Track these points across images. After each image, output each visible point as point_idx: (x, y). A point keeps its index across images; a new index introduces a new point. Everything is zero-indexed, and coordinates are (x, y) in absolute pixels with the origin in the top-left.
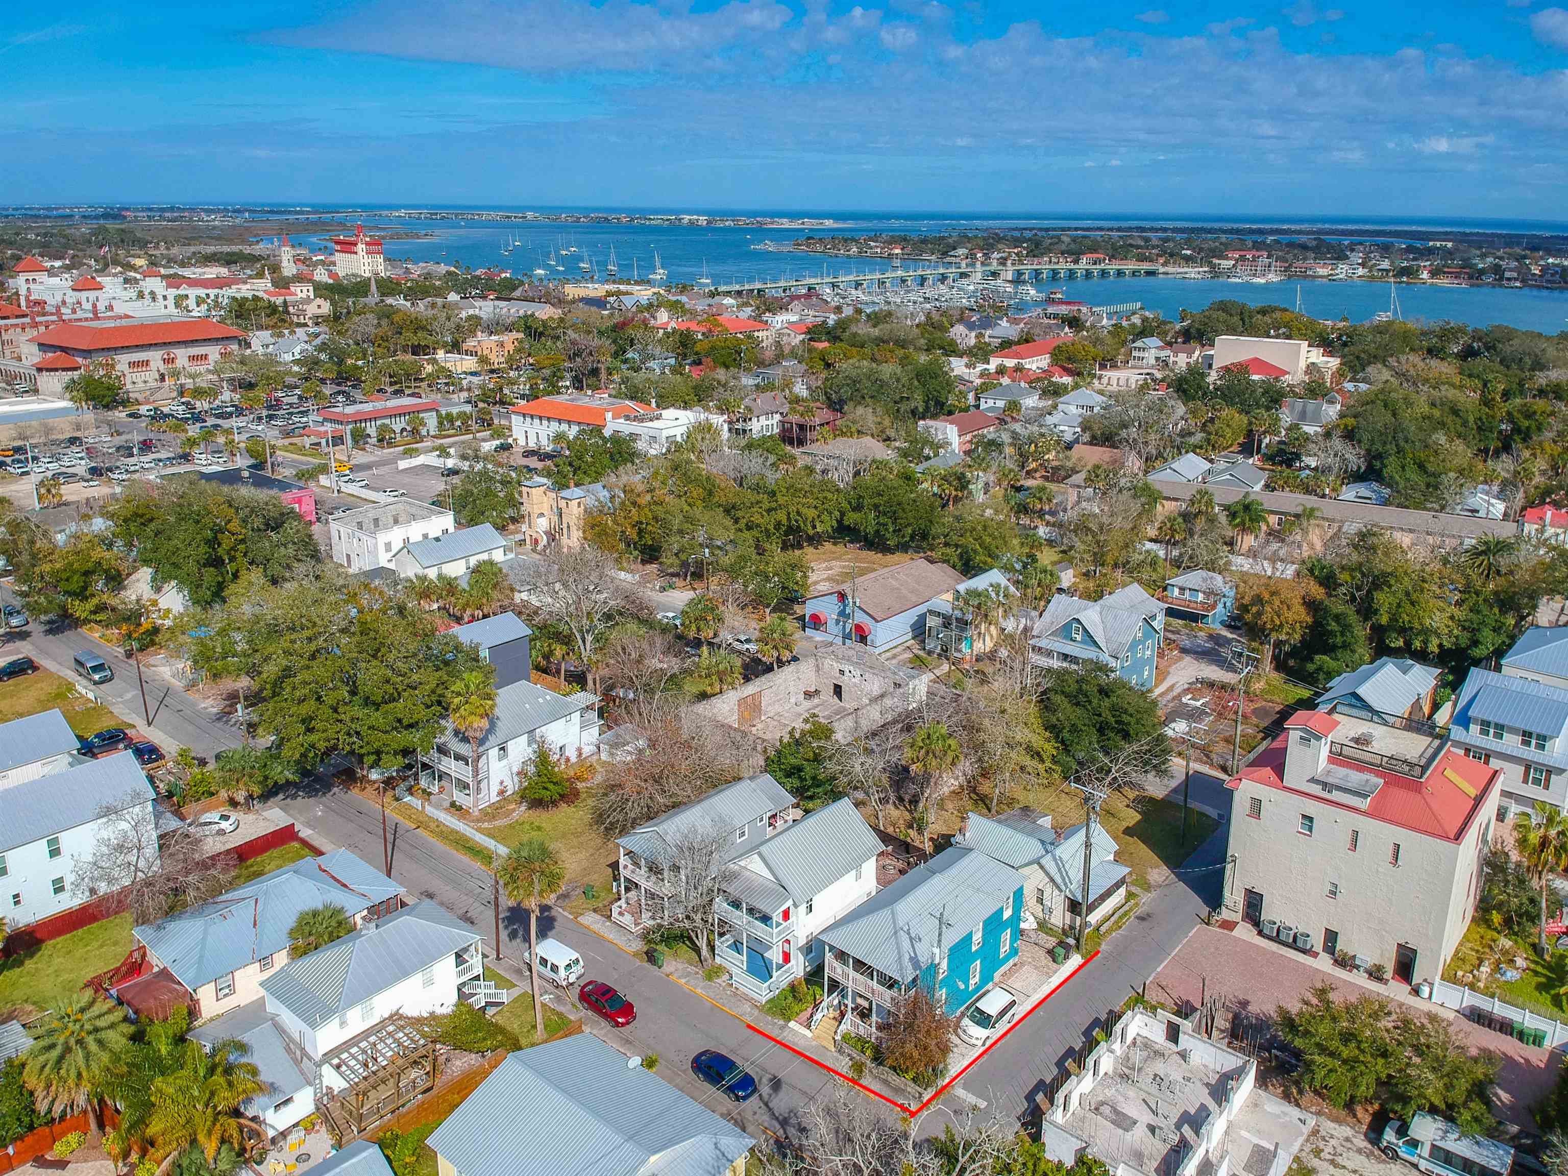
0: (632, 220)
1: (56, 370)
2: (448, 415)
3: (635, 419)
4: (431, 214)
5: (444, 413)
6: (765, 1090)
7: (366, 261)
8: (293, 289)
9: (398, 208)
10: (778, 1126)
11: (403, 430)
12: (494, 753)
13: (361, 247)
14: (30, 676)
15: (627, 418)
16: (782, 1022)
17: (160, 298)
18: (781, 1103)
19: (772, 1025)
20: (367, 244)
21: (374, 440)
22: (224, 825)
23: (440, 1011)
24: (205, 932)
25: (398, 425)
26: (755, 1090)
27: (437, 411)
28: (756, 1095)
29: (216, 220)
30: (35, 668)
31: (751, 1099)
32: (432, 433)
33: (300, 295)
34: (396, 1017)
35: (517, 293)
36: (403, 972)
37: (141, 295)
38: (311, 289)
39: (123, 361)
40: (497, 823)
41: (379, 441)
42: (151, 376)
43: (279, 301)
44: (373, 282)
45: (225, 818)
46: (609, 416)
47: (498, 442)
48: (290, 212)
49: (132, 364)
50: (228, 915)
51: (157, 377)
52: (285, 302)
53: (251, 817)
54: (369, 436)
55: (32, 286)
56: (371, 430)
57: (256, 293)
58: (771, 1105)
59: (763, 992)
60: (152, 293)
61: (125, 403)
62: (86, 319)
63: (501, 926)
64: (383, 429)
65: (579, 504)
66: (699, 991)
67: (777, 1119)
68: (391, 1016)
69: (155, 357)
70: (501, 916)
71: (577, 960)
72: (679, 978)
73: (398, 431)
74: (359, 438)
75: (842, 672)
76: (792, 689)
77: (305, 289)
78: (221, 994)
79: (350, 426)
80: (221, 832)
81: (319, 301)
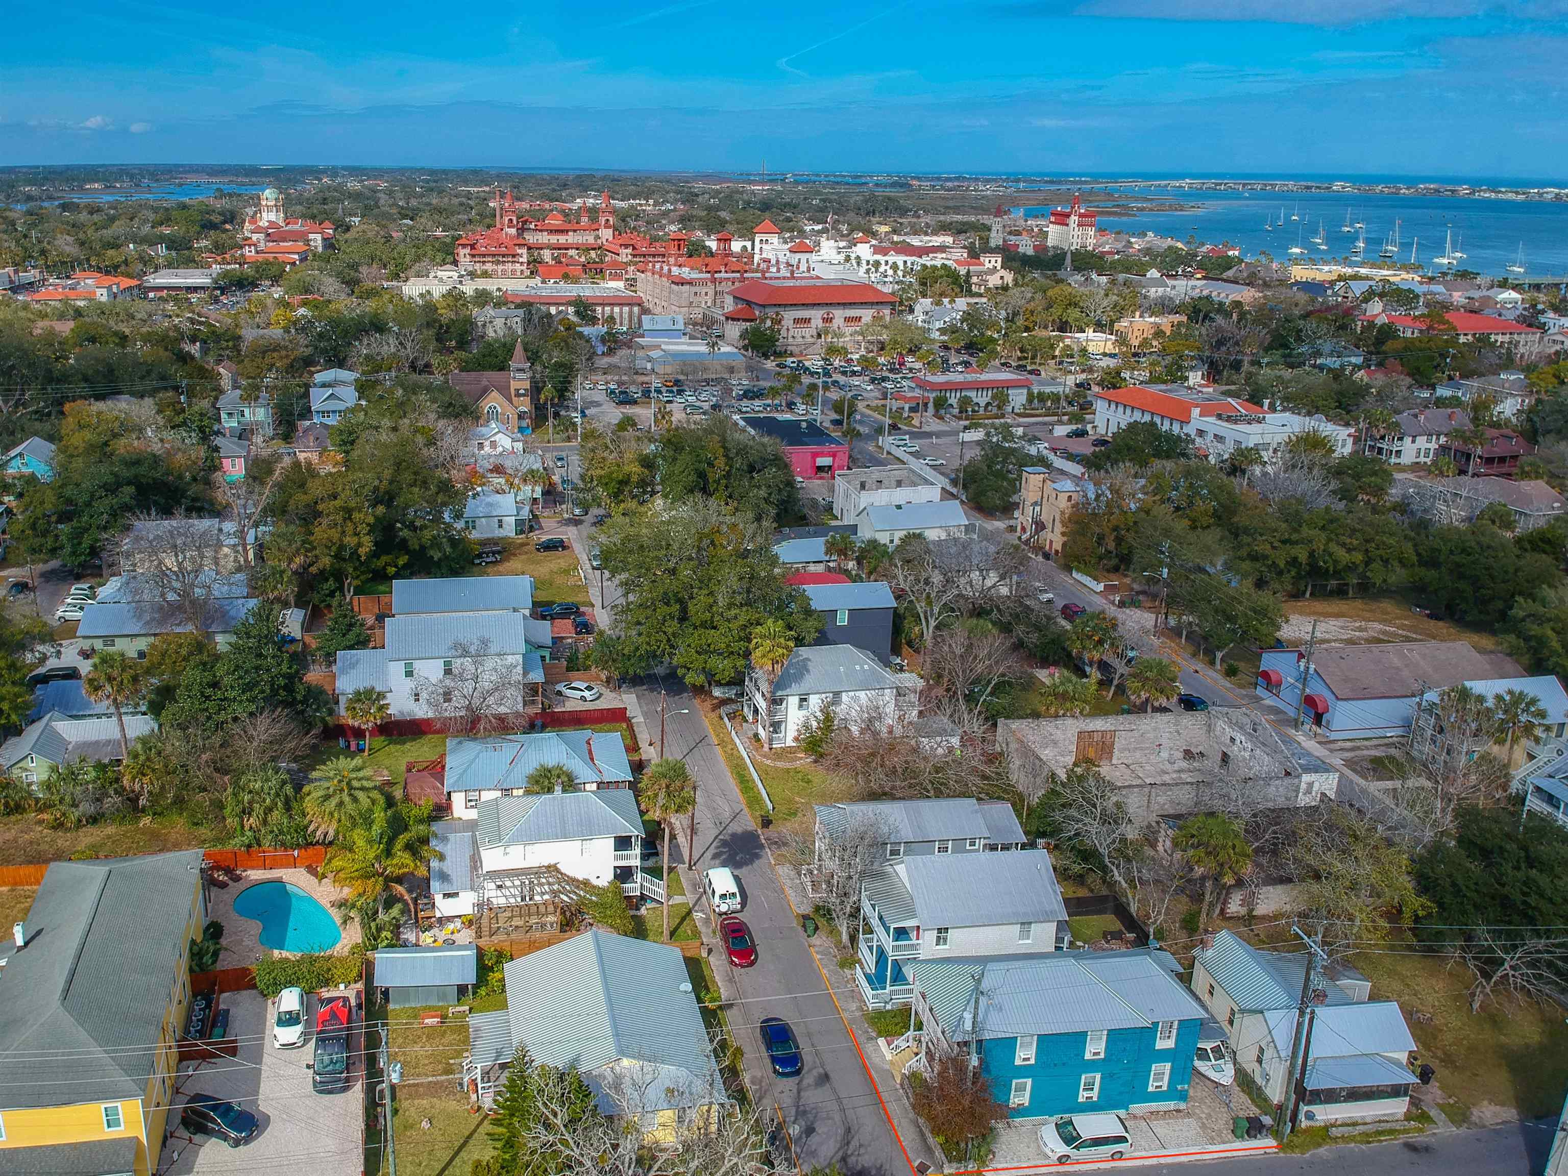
0: (1473, 193)
1: (738, 320)
2: (1039, 394)
3: (1229, 419)
4: (1217, 184)
5: (1036, 391)
6: (809, 1079)
7: (1076, 233)
8: (982, 259)
9: (1182, 177)
10: (793, 1112)
11: (988, 404)
12: (793, 701)
13: (1074, 219)
14: (560, 552)
15: (1219, 417)
16: (874, 1034)
17: (864, 262)
18: (813, 1097)
19: (862, 1030)
20: (1081, 216)
21: (956, 411)
22: (587, 694)
23: (595, 882)
24: (477, 756)
25: (982, 399)
26: (798, 1072)
27: (1029, 389)
28: (795, 1079)
29: (988, 190)
30: (564, 548)
31: (790, 1079)
32: (1016, 411)
33: (987, 265)
34: (552, 869)
35: (1230, 273)
36: (564, 835)
37: (848, 259)
38: (1000, 260)
39: (789, 316)
40: (779, 764)
41: (961, 412)
42: (808, 332)
43: (963, 271)
44: (1069, 255)
45: (589, 688)
46: (1196, 412)
47: (1074, 427)
48: (1067, 182)
49: (797, 321)
50: (498, 749)
51: (815, 334)
52: (969, 271)
53: (613, 695)
54: (951, 406)
55: (764, 246)
56: (953, 400)
57: (946, 262)
58: (802, 1094)
59: (872, 998)
60: (858, 258)
61: (778, 355)
62: (784, 278)
63: (715, 844)
64: (965, 403)
65: (1070, 497)
66: (824, 972)
67: (798, 1107)
68: (549, 867)
69: (816, 316)
70: (721, 837)
71: (734, 894)
72: (817, 953)
73: (983, 404)
74: (941, 404)
75: (1233, 740)
76: (1164, 741)
77: (993, 260)
78: (469, 804)
79: (934, 395)
80: (583, 699)
81: (1003, 272)
